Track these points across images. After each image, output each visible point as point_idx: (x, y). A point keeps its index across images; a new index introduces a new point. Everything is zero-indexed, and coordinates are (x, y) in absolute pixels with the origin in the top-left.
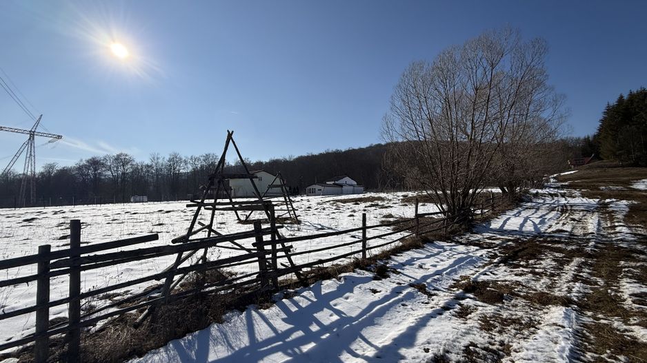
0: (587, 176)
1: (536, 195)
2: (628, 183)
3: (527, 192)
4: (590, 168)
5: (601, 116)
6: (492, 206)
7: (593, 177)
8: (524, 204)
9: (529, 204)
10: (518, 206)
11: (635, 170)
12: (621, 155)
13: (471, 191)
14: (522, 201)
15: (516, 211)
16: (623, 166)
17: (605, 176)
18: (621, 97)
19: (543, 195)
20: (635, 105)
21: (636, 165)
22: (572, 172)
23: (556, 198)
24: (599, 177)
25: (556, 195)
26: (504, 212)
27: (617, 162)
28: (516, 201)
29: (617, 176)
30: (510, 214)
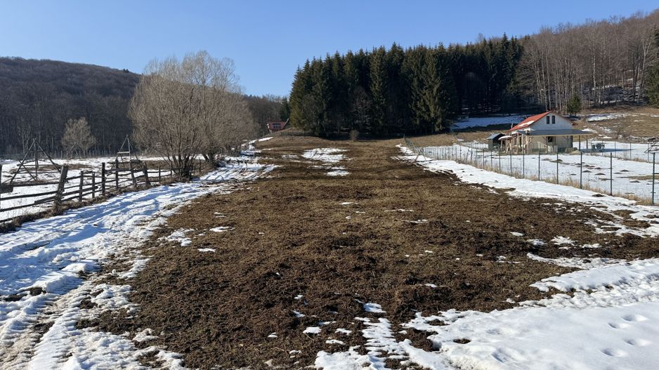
0: (279, 144)
1: (228, 162)
2: (301, 152)
3: (223, 159)
4: (282, 135)
5: (293, 79)
6: (200, 169)
7: (283, 145)
8: (220, 168)
9: (223, 169)
10: (216, 169)
11: (311, 139)
12: (304, 124)
13: (190, 158)
14: (219, 166)
15: (214, 173)
16: (305, 135)
17: (292, 145)
18: (308, 62)
19: (233, 162)
20: (315, 74)
21: (312, 135)
22: (268, 139)
23: (241, 164)
24: (288, 145)
25: (242, 162)
26: (207, 173)
27: (301, 131)
28: (216, 166)
29: (300, 144)
30: (210, 174)
